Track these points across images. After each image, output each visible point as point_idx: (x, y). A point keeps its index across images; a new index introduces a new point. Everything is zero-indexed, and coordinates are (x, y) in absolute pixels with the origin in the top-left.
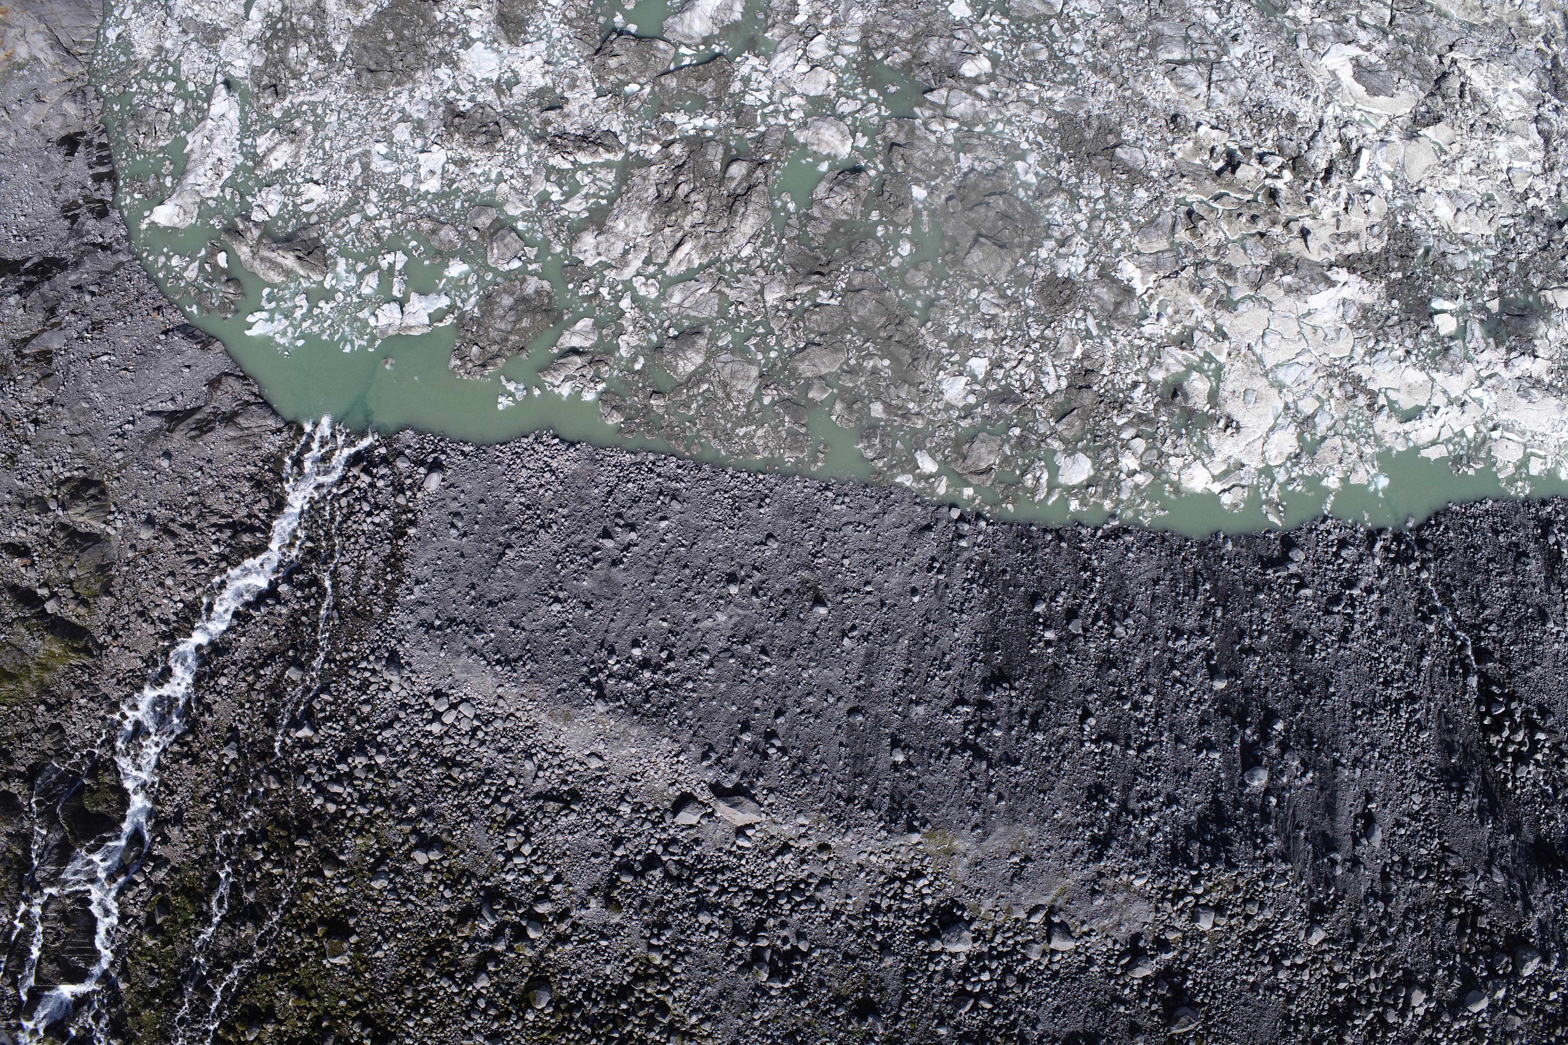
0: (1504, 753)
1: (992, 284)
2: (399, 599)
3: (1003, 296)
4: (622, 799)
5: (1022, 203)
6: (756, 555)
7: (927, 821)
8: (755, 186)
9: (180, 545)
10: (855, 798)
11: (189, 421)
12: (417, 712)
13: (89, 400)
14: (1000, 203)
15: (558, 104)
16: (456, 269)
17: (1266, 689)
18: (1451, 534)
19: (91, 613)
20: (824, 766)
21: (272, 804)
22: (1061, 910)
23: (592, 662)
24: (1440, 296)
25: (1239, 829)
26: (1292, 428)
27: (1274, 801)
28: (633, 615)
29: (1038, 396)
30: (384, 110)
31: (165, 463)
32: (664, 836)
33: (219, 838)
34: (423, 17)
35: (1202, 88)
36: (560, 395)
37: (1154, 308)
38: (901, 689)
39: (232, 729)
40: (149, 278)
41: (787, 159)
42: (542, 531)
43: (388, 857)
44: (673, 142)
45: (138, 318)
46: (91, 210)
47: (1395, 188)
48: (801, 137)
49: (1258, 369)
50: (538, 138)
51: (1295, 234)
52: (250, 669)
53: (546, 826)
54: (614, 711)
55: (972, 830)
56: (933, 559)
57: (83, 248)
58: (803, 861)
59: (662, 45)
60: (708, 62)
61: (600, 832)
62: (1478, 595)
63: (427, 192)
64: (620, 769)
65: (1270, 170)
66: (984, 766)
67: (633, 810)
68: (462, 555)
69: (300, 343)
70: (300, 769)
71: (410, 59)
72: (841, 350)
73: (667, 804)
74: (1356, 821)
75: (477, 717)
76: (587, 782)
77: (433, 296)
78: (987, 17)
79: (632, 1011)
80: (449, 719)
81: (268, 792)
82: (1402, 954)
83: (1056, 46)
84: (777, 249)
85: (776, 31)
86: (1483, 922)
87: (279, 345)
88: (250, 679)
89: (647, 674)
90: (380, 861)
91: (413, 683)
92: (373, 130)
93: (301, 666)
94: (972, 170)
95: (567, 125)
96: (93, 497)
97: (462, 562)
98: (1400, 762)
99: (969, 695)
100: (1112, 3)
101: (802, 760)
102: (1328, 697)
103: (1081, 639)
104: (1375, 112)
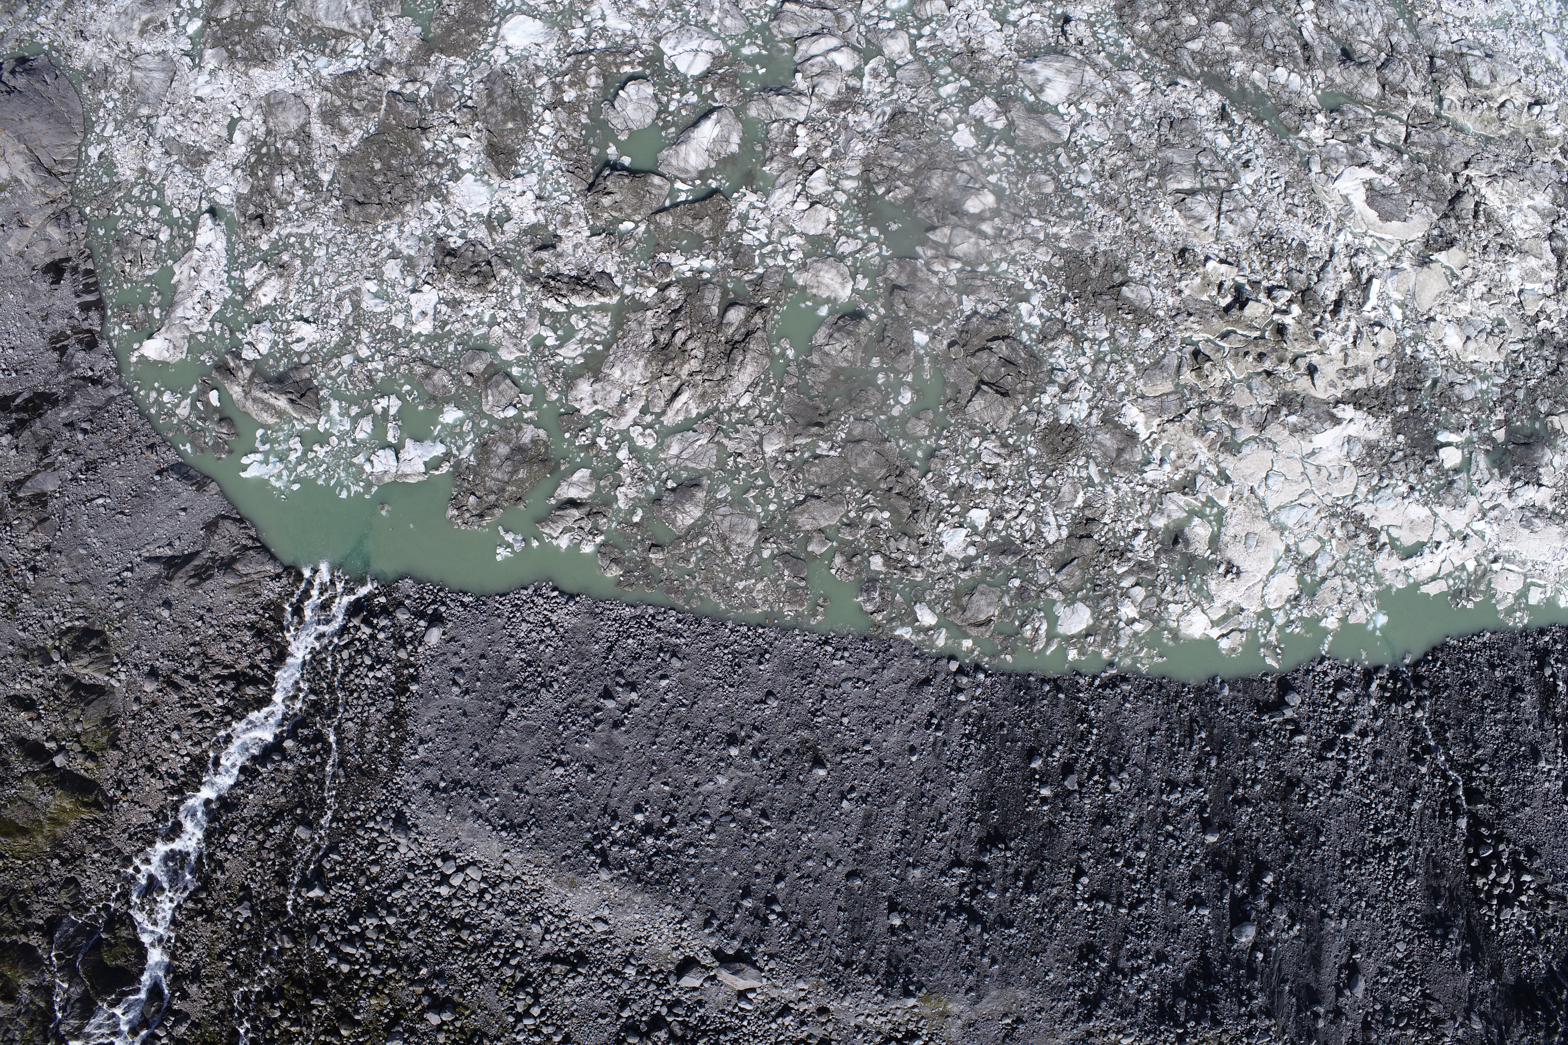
0: (1489, 895)
1: (993, 432)
2: (404, 758)
3: (1004, 445)
4: (627, 962)
5: (1025, 347)
6: (755, 714)
7: (923, 985)
8: (754, 332)
9: (184, 698)
10: (853, 962)
11: (189, 567)
12: (425, 873)
13: (86, 546)
14: (1002, 348)
16: (451, 415)
17: (1258, 840)
18: (1448, 670)
19: (100, 766)
20: (823, 931)
21: (287, 962)
23: (596, 828)
24: (1446, 428)
25: (1226, 986)
26: (1293, 571)
27: (1260, 956)
28: (635, 779)
29: (1038, 546)
30: (374, 245)
31: (166, 613)
32: (668, 997)
33: (237, 994)
34: (411, 145)
35: (1212, 220)
36: (559, 546)
37: (1157, 454)
38: (899, 851)
39: (243, 887)
40: (142, 414)
41: (785, 303)
42: (543, 690)
43: (401, 1017)
44: (669, 285)
45: (131, 457)
46: (80, 341)
47: (1405, 317)
48: (801, 279)
49: (1260, 512)
50: (531, 279)
51: (1302, 370)
52: (259, 828)
53: (554, 988)
54: (618, 879)
55: (966, 993)
56: (932, 715)
57: (73, 382)
58: (803, 1023)
59: (657, 180)
60: (704, 199)
61: (606, 994)
62: (1472, 734)
63: (420, 334)
64: (624, 933)
65: (1278, 304)
66: (979, 930)
67: (638, 973)
68: (465, 714)
69: (296, 487)
70: (313, 929)
71: (399, 191)
72: (840, 503)
73: (671, 967)
74: (1340, 973)
75: (484, 879)
76: (592, 945)
77: (428, 443)
78: (992, 147)
80: (456, 881)
81: (282, 951)
83: (1063, 178)
84: (775, 398)
85: (774, 165)
87: (274, 488)
88: (260, 837)
89: (650, 841)
90: (394, 1021)
91: (420, 844)
92: (363, 266)
93: (309, 825)
94: (975, 313)
95: (561, 265)
96: (96, 648)
97: (465, 721)
98: (1387, 911)
99: (965, 857)
100: (1121, 129)
101: (803, 925)
102: (1318, 847)
103: (1076, 796)
104: (1387, 238)
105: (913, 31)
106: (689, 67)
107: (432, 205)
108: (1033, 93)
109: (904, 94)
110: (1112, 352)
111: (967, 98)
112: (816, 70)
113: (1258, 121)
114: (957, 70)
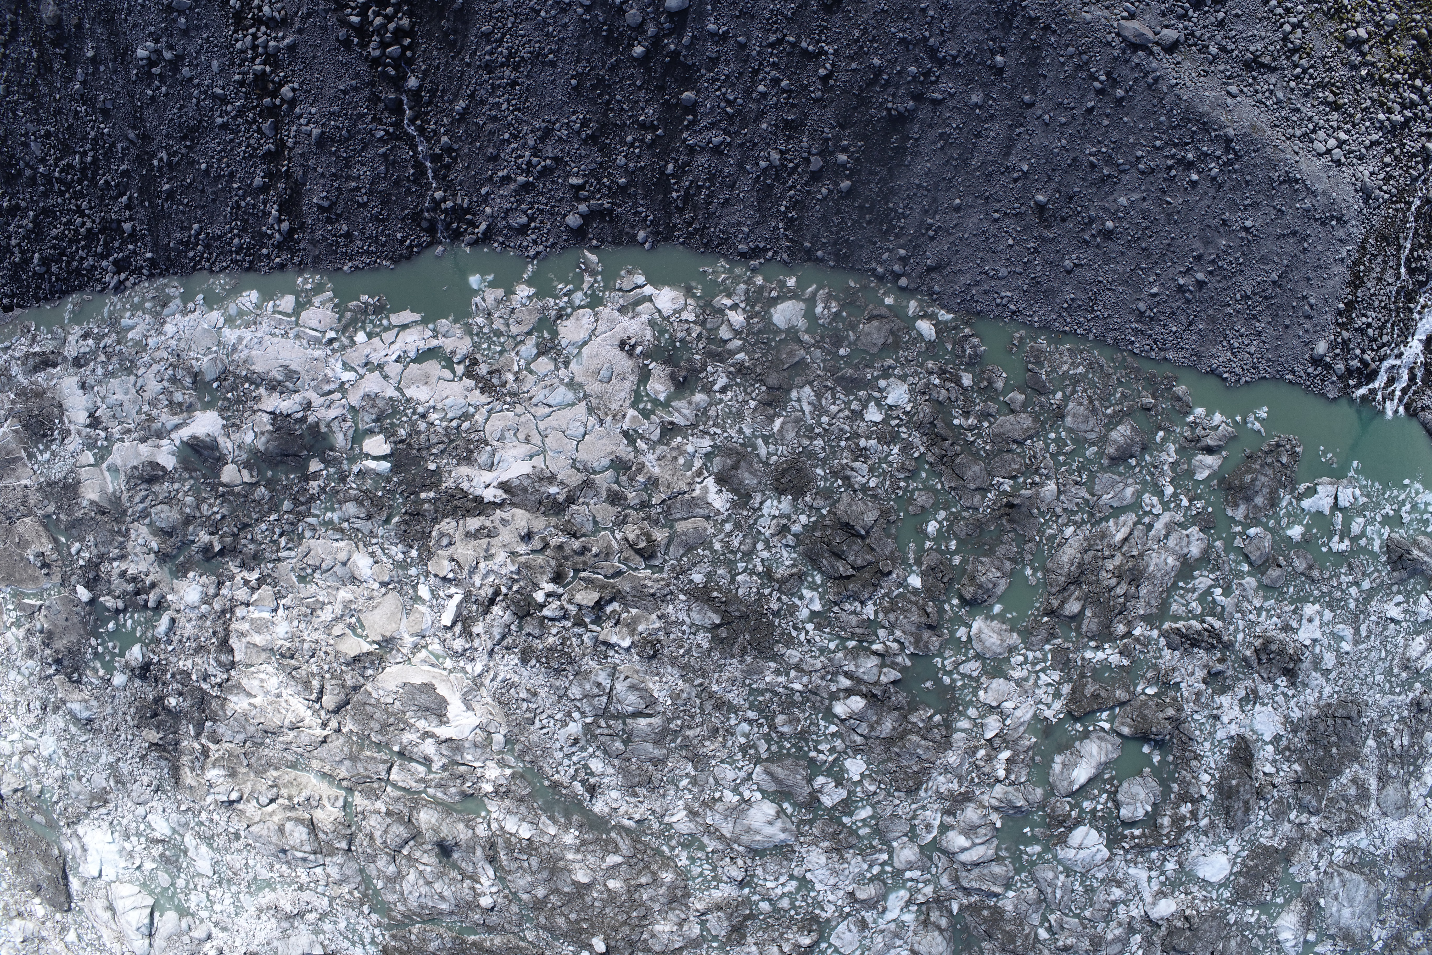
0: (397, 7)
1: (855, 491)
2: (1357, 248)
3: (847, 479)
4: (1215, 58)
5: (820, 569)
6: (1085, 256)
8: (1059, 592)
10: (1042, 29)
12: (1353, 152)
14: (842, 568)
15: (1212, 678)
17: (640, 89)
18: (399, 236)
20: (1062, 59)
23: (1230, 172)
24: (379, 475)
26: (563, 344)
28: (1192, 210)
29: (820, 383)
30: (1341, 682)
32: (1187, 23)
34: (1308, 768)
35: (620, 687)
37: (698, 463)
38: (986, 121)
41: (1029, 617)
42: (1248, 294)
44: (1123, 637)
47: (415, 587)
48: (1015, 638)
49: (594, 402)
50: (1228, 647)
51: (537, 537)
53: (1271, 44)
54: (1221, 127)
56: (932, 238)
59: (1126, 730)
60: (1088, 714)
62: (387, 169)
63: (1313, 604)
64: (1215, 82)
65: (556, 604)
66: (931, 41)
67: (1207, 48)
68: (1308, 280)
71: (1320, 728)
72: (996, 435)
73: (1182, 48)
75: (1312, 141)
76: (1239, 76)
77: (1313, 510)
78: (831, 759)
83: (766, 729)
84: (1044, 532)
85: (1027, 743)
89: (1189, 157)
91: (1354, 176)
92: (1350, 665)
94: (862, 603)
95: (1205, 658)
97: (1309, 274)
99: (928, 108)
100: (701, 777)
101: (1079, 68)
102: (582, 74)
103: (814, 151)
104: (427, 668)
105: (888, 869)
106: (1087, 834)
107: (1296, 714)
108: (784, 811)
109: (905, 809)
110: (735, 562)
111: (847, 806)
112: (982, 831)
113: (556, 785)
114: (852, 832)
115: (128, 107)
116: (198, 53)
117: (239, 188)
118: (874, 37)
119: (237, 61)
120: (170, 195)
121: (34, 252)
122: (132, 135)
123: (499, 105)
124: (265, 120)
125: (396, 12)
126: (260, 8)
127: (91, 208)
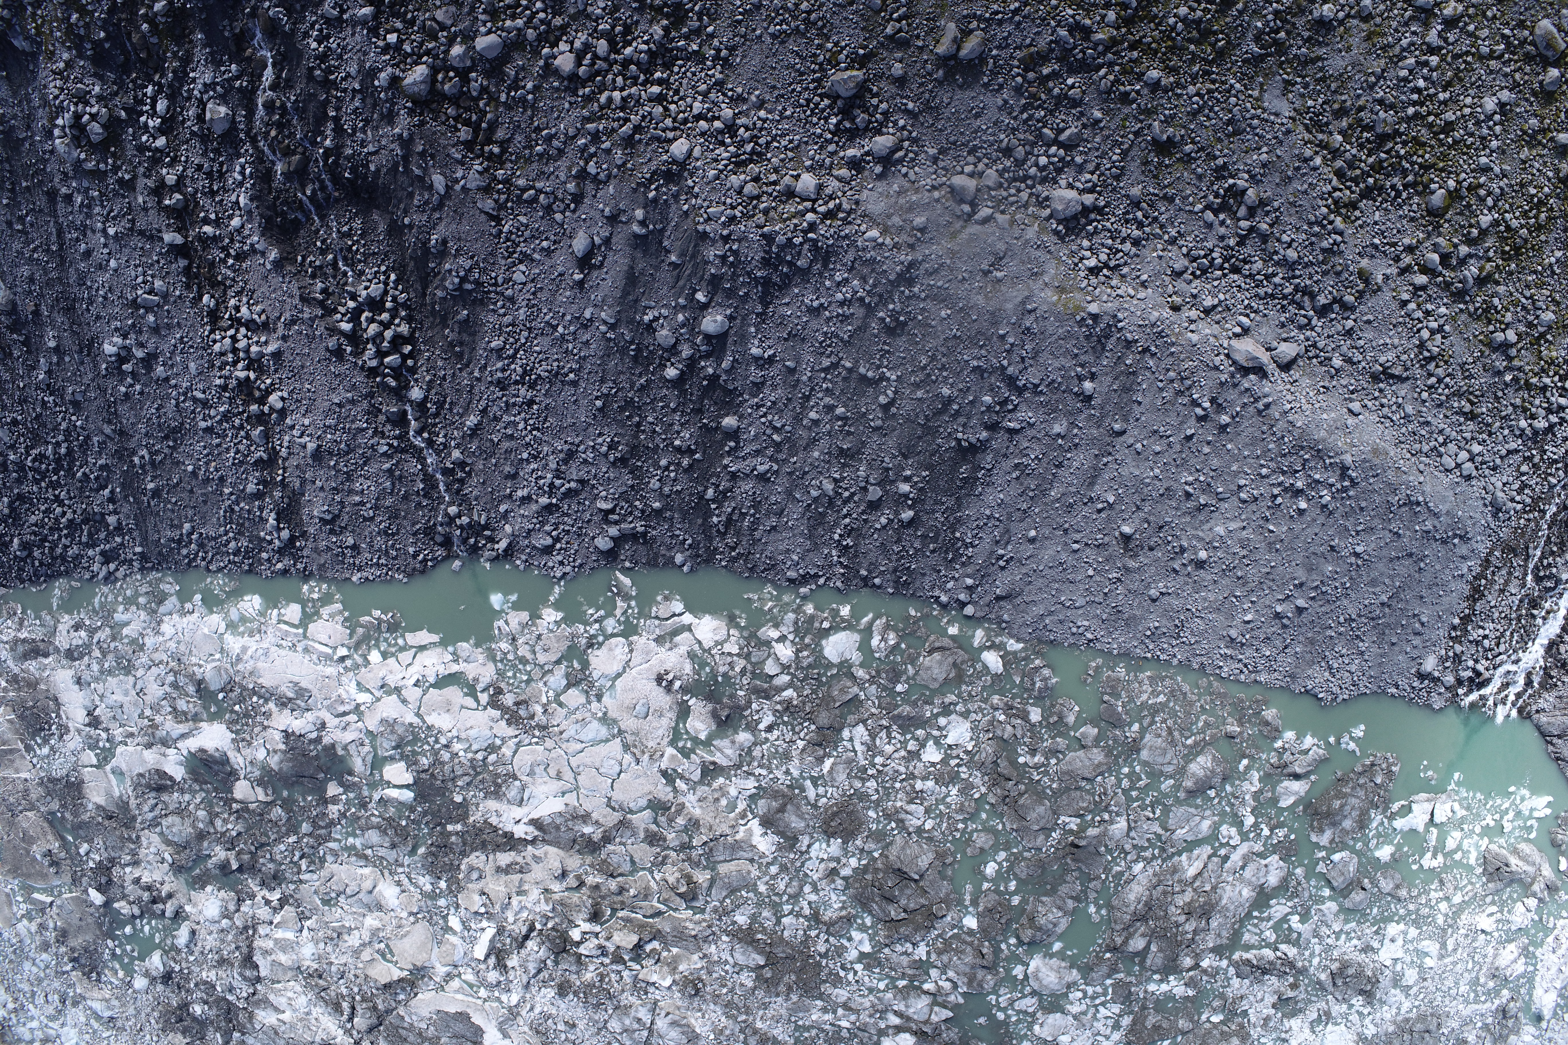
0: (394, 313)
2: (1479, 563)
4: (1338, 371)
6: (1173, 585)
7: (1078, 323)
10: (1139, 353)
12: (1486, 463)
17: (675, 411)
18: (411, 550)
20: (1160, 385)
22: (958, 217)
25: (749, 274)
27: (700, 298)
28: (1297, 538)
32: (1308, 334)
35: (661, 1024)
38: (1069, 450)
42: (1353, 617)
43: (1535, 339)
53: (1405, 353)
54: (1336, 454)
55: (1035, 310)
56: (1003, 568)
58: (1194, 297)
61: (1361, 343)
62: (393, 484)
64: (1335, 399)
66: (1010, 369)
67: (1330, 360)
73: (1301, 364)
74: (602, 263)
75: (1441, 456)
76: (1364, 389)
79: (1366, 174)
80: (1463, 455)
82: (576, 113)
86: (464, 133)
89: (1299, 485)
90: (1542, 335)
91: (1484, 489)
97: (1423, 593)
98: (531, 318)
99: (1002, 436)
101: (1179, 393)
102: (607, 395)
103: (872, 481)
104: (460, 997)
115: (100, 402)
116: (172, 353)
117: (231, 494)
118: (944, 366)
119: (218, 363)
120: (156, 493)
121: (12, 536)
122: (108, 430)
123: (515, 424)
124: (254, 427)
125: (393, 317)
126: (237, 309)
127: (70, 499)
